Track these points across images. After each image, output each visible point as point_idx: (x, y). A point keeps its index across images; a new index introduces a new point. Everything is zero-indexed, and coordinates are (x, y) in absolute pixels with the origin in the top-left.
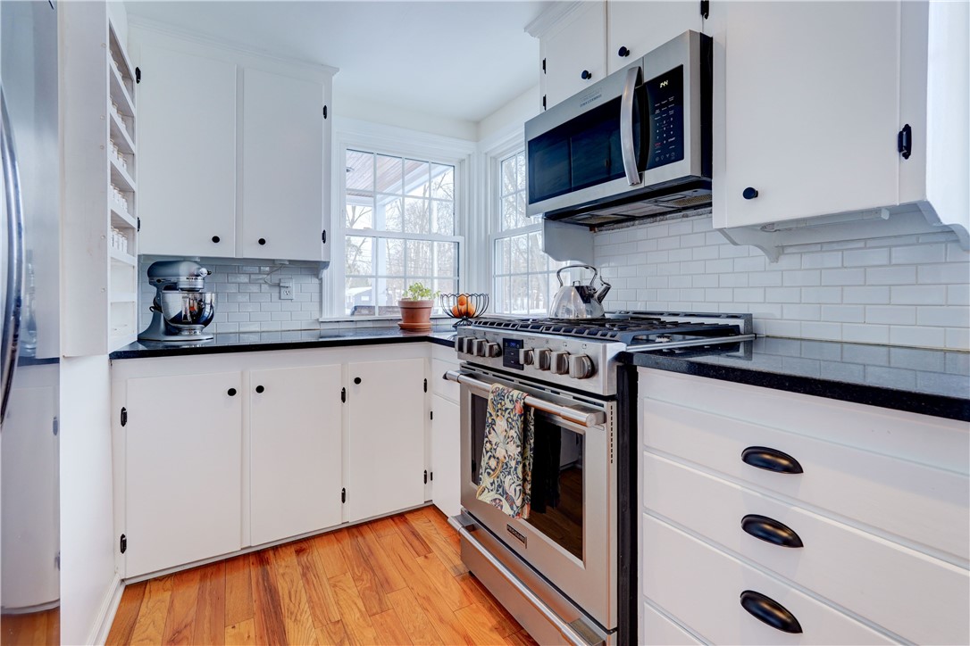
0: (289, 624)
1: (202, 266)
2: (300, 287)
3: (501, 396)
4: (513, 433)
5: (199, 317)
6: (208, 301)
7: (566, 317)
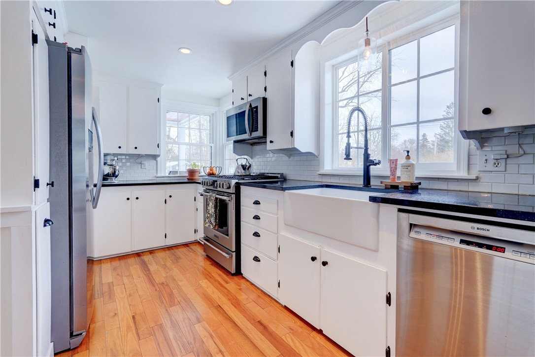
0: (149, 265)
1: (115, 157)
2: (149, 164)
3: (211, 196)
4: (213, 206)
5: (114, 175)
6: (117, 169)
7: (238, 174)
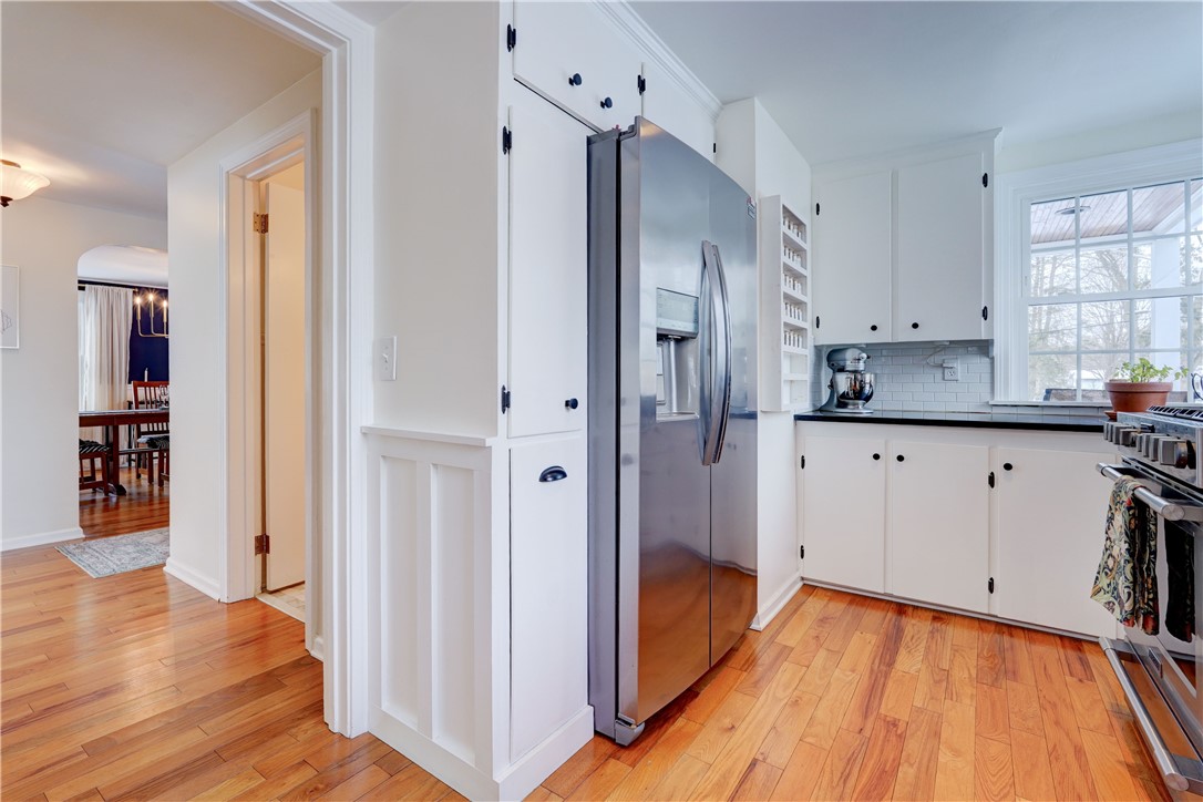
1: (864, 352)
2: (967, 369)
5: (860, 394)
6: (867, 381)
